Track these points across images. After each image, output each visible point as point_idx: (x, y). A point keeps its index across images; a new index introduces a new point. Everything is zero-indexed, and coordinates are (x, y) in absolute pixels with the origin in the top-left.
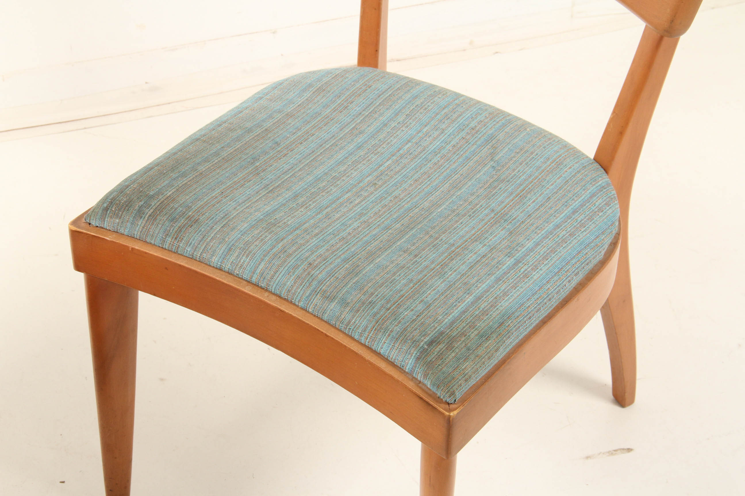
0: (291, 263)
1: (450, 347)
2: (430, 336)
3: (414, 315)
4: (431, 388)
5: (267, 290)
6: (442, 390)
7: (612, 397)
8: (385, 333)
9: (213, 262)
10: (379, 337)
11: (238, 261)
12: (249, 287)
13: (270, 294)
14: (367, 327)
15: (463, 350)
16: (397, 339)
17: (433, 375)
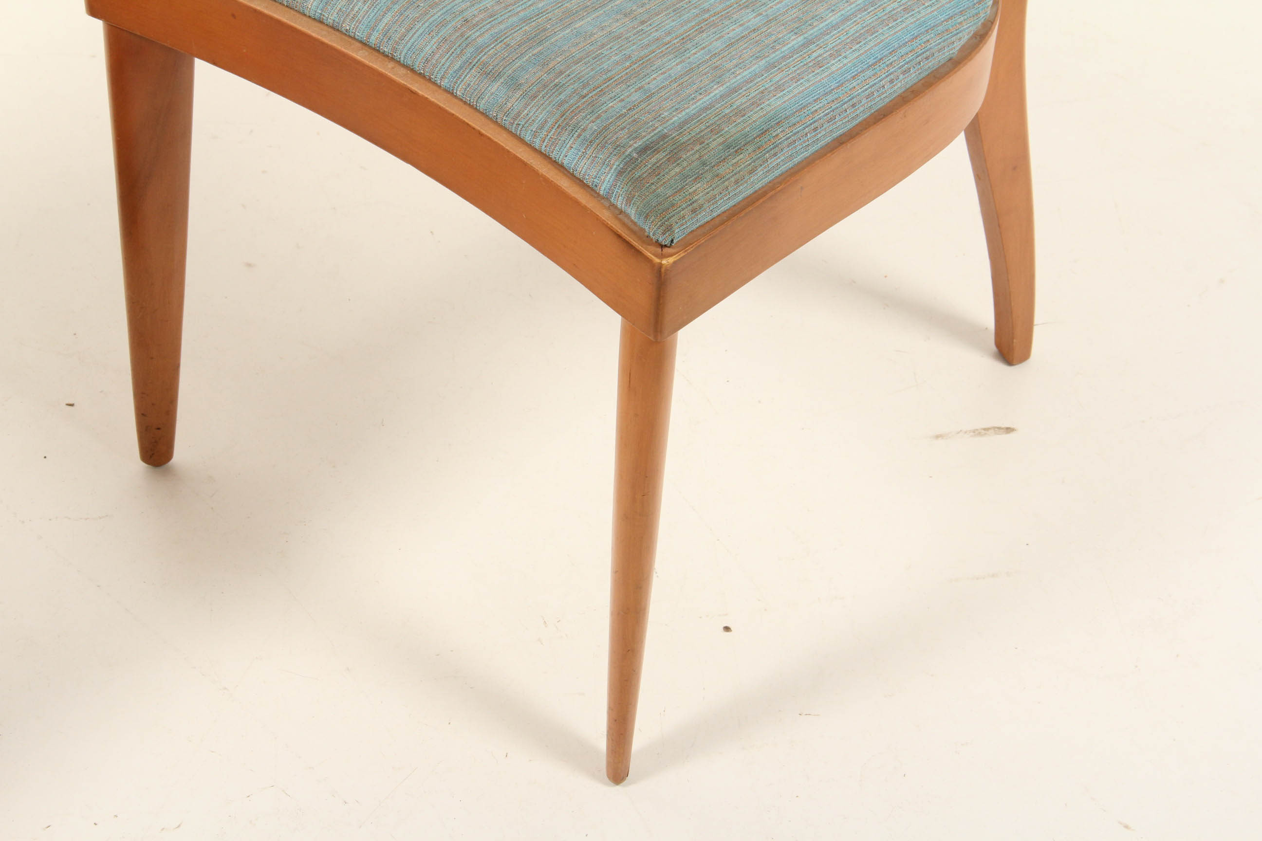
0: (436, 17)
1: (674, 157)
2: (645, 139)
3: (624, 107)
4: (636, 220)
5: (392, 59)
6: (652, 222)
7: (993, 348)
8: (573, 132)
9: (310, 9)
10: (563, 139)
11: (350, 8)
12: (364, 51)
13: (397, 65)
14: (546, 121)
15: (696, 163)
16: (590, 142)
17: (640, 198)
